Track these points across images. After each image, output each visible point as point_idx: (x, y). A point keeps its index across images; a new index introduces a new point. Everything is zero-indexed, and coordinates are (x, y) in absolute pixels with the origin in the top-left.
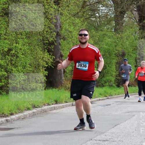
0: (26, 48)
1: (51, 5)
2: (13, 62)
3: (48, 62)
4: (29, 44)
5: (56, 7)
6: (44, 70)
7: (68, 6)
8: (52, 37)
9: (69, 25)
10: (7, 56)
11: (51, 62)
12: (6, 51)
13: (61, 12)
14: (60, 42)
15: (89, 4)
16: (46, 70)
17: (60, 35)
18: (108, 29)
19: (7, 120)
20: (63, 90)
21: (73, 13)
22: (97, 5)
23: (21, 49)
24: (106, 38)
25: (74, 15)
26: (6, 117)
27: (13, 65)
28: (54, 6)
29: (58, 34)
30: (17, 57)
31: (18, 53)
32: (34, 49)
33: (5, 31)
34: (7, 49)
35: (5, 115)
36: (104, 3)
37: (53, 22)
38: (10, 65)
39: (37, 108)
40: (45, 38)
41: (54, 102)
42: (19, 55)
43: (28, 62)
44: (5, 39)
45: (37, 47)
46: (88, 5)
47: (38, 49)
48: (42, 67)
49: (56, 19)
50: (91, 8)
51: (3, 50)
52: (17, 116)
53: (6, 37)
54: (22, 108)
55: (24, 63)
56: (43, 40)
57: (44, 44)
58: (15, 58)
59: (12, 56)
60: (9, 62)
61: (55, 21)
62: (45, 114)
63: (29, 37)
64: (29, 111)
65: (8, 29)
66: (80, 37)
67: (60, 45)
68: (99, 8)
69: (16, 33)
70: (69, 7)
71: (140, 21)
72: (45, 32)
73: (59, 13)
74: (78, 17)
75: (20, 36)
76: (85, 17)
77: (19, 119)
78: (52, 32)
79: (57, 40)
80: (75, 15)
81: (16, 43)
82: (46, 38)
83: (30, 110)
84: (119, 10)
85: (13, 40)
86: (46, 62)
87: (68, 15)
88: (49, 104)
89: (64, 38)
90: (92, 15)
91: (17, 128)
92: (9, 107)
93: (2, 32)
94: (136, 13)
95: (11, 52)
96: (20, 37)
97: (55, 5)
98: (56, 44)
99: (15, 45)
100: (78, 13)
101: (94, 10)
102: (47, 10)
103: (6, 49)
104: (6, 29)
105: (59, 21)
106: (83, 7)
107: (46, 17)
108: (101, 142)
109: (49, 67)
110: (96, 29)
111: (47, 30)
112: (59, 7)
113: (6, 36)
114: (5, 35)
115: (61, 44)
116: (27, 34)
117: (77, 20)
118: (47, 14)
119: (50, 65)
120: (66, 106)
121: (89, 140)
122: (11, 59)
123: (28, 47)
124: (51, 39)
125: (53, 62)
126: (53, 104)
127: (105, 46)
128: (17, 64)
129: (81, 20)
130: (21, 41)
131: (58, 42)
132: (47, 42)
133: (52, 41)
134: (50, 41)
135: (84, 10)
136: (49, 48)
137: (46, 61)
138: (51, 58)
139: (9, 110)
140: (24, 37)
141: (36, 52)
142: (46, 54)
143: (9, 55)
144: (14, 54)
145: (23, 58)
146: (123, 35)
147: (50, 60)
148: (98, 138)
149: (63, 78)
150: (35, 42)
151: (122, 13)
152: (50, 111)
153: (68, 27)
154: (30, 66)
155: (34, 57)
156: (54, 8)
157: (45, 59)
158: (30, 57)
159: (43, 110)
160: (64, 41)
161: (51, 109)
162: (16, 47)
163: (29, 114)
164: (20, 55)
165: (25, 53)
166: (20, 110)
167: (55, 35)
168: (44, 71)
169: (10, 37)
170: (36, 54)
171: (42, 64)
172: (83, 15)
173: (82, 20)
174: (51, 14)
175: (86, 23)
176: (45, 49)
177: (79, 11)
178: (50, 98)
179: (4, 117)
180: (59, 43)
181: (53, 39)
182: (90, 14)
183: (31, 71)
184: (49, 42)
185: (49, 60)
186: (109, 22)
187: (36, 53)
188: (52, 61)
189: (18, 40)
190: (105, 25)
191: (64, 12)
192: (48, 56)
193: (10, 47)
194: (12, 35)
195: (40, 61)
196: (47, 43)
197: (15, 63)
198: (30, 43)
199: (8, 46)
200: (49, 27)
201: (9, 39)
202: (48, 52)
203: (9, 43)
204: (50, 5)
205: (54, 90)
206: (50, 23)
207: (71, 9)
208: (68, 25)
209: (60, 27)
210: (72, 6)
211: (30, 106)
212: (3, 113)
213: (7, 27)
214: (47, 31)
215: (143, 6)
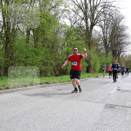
9: (93, 55)
18: (104, 56)
20: (91, 74)
24: (103, 59)
25: (94, 53)
29: (90, 58)
36: (103, 49)
39: (84, 78)
56: (85, 59)
61: (89, 54)
68: (101, 50)
71: (113, 54)
84: (107, 51)
88: (87, 78)
90: (99, 53)
94: (112, 52)
97: (89, 50)
106: (97, 50)
108: (102, 89)
110: (100, 57)
115: (91, 60)
117: (95, 54)
119: (87, 66)
120: (92, 78)
124: (88, 59)
127: (103, 61)
138: (88, 64)
142: (86, 63)
146: (108, 58)
148: (101, 87)
149: (91, 70)
151: (108, 52)
161: (88, 79)
168: (86, 68)
171: (85, 66)
175: (98, 55)
186: (104, 54)
187: (84, 63)
190: (103, 55)
191: (91, 52)
210: (94, 50)
215: (114, 50)
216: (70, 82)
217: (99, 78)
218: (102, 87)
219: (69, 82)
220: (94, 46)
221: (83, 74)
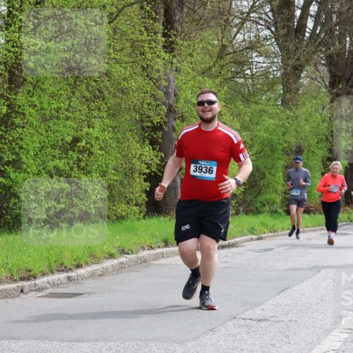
0: (108, 135)
1: (158, 53)
2: (83, 164)
3: (151, 164)
4: (113, 128)
5: (167, 56)
6: (142, 180)
7: (190, 54)
8: (159, 115)
10: (70, 152)
11: (157, 164)
12: (69, 142)
13: (177, 67)
14: (175, 125)
15: (232, 51)
16: (145, 180)
17: (175, 112)
18: (270, 101)
19: (69, 278)
21: (200, 69)
22: (247, 53)
23: (97, 138)
24: (265, 117)
26: (67, 272)
27: (83, 169)
28: (163, 54)
29: (171, 110)
30: (91, 153)
31: (92, 146)
32: (123, 138)
33: (67, 103)
34: (71, 138)
35: (65, 267)
36: (262, 49)
37: (160, 85)
38: (75, 169)
39: (128, 254)
40: (145, 116)
41: (162, 244)
42: (93, 150)
43: (112, 164)
44: (67, 118)
45: (128, 134)
46: (230, 54)
47: (131, 139)
48: (139, 174)
49: (168, 80)
50: (236, 60)
51: (62, 140)
52: (89, 269)
53: (70, 115)
54: (99, 254)
55: (104, 165)
56: (142, 121)
57: (143, 128)
58: (86, 155)
59: (81, 152)
60: (74, 164)
61: (164, 83)
62: (143, 266)
63: (114, 115)
64: (113, 260)
65: (72, 99)
66: (201, 108)
67: (175, 130)
68: (252, 58)
69: (88, 107)
70: (192, 56)
71: (333, 84)
72: (145, 106)
73: (174, 69)
74: (210, 77)
75: (95, 113)
76: (224, 75)
77: (92, 275)
78: (158, 106)
79: (168, 121)
80: (204, 73)
81: (89, 127)
82: (147, 117)
83: (115, 258)
84: (291, 62)
85: (83, 121)
86: (147, 164)
87: (190, 72)
88: (151, 248)
89: (182, 116)
90: (238, 73)
91: (89, 293)
92: (73, 251)
93: (62, 105)
94: (324, 70)
95: (79, 144)
96: (96, 115)
97: (166, 52)
98: (166, 129)
99: (86, 130)
100: (210, 68)
101: (242, 63)
102: (149, 63)
103: (69, 139)
104: (70, 98)
105: (172, 83)
106: (220, 57)
107: (148, 76)
108: (253, 323)
109: (153, 174)
110: (246, 100)
111: (148, 101)
112: (174, 56)
113: (70, 112)
114: (67, 110)
115: (177, 128)
116: (109, 109)
117: (209, 83)
118: (149, 70)
119: (153, 170)
121: (231, 319)
122: (77, 157)
123: (111, 135)
124: (157, 120)
125: (160, 165)
126: (159, 247)
127: (262, 134)
128: (89, 169)
129: (216, 81)
130: (97, 123)
131: (171, 125)
132: (149, 124)
133: (159, 123)
134: (155, 122)
135: (223, 63)
136: (152, 137)
137: (147, 161)
138: (157, 156)
139: (75, 257)
140: (105, 115)
141: (126, 145)
142: (147, 149)
143: (74, 151)
144: (83, 147)
145: (103, 155)
146: (299, 112)
147: (155, 159)
148: (249, 314)
150: (126, 125)
151: (298, 69)
152: (154, 260)
153: (190, 96)
154: (116, 173)
155: (123, 153)
156: (164, 59)
157: (144, 159)
158: (115, 154)
159: (140, 259)
160: (183, 122)
161: (156, 257)
162: (87, 134)
163: (112, 265)
164: (96, 150)
165: (106, 147)
166: (95, 258)
167: (166, 110)
168: (143, 183)
169: (77, 114)
170: (126, 149)
171: (138, 168)
172: (220, 73)
173: (218, 81)
174: (158, 71)
175: (226, 88)
176: (144, 138)
177: (212, 64)
178: (153, 236)
179: (63, 270)
180: (173, 126)
181: (161, 118)
182: (233, 70)
183: (117, 181)
184: (154, 124)
185: (152, 159)
186: (271, 86)
187: (128, 147)
188: (159, 162)
189: (93, 120)
190: (264, 93)
191: (182, 67)
192: (152, 151)
193: (76, 134)
194: (80, 111)
195: (134, 162)
196: (148, 127)
197: (87, 165)
198: (116, 127)
199: (72, 132)
200: (153, 96)
201: (74, 118)
202: (151, 144)
203: (75, 126)
204: (155, 53)
205: (162, 218)
206: (154, 87)
207: (197, 60)
208: (190, 91)
209: (175, 96)
210: (198, 54)
211: (114, 251)
212: (62, 264)
213: (70, 94)
214: (149, 104)
215: (338, 55)
216: (28, 279)
217: (234, 250)
218: (257, 312)
219: (26, 283)
220: (201, 23)
221: (128, 223)
